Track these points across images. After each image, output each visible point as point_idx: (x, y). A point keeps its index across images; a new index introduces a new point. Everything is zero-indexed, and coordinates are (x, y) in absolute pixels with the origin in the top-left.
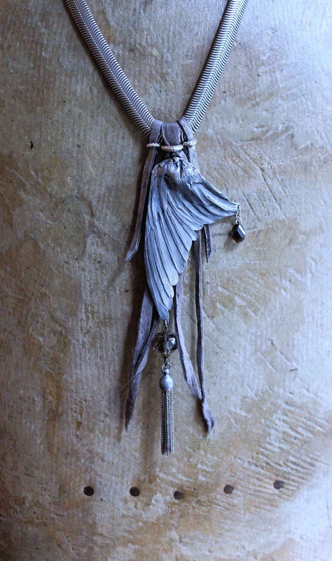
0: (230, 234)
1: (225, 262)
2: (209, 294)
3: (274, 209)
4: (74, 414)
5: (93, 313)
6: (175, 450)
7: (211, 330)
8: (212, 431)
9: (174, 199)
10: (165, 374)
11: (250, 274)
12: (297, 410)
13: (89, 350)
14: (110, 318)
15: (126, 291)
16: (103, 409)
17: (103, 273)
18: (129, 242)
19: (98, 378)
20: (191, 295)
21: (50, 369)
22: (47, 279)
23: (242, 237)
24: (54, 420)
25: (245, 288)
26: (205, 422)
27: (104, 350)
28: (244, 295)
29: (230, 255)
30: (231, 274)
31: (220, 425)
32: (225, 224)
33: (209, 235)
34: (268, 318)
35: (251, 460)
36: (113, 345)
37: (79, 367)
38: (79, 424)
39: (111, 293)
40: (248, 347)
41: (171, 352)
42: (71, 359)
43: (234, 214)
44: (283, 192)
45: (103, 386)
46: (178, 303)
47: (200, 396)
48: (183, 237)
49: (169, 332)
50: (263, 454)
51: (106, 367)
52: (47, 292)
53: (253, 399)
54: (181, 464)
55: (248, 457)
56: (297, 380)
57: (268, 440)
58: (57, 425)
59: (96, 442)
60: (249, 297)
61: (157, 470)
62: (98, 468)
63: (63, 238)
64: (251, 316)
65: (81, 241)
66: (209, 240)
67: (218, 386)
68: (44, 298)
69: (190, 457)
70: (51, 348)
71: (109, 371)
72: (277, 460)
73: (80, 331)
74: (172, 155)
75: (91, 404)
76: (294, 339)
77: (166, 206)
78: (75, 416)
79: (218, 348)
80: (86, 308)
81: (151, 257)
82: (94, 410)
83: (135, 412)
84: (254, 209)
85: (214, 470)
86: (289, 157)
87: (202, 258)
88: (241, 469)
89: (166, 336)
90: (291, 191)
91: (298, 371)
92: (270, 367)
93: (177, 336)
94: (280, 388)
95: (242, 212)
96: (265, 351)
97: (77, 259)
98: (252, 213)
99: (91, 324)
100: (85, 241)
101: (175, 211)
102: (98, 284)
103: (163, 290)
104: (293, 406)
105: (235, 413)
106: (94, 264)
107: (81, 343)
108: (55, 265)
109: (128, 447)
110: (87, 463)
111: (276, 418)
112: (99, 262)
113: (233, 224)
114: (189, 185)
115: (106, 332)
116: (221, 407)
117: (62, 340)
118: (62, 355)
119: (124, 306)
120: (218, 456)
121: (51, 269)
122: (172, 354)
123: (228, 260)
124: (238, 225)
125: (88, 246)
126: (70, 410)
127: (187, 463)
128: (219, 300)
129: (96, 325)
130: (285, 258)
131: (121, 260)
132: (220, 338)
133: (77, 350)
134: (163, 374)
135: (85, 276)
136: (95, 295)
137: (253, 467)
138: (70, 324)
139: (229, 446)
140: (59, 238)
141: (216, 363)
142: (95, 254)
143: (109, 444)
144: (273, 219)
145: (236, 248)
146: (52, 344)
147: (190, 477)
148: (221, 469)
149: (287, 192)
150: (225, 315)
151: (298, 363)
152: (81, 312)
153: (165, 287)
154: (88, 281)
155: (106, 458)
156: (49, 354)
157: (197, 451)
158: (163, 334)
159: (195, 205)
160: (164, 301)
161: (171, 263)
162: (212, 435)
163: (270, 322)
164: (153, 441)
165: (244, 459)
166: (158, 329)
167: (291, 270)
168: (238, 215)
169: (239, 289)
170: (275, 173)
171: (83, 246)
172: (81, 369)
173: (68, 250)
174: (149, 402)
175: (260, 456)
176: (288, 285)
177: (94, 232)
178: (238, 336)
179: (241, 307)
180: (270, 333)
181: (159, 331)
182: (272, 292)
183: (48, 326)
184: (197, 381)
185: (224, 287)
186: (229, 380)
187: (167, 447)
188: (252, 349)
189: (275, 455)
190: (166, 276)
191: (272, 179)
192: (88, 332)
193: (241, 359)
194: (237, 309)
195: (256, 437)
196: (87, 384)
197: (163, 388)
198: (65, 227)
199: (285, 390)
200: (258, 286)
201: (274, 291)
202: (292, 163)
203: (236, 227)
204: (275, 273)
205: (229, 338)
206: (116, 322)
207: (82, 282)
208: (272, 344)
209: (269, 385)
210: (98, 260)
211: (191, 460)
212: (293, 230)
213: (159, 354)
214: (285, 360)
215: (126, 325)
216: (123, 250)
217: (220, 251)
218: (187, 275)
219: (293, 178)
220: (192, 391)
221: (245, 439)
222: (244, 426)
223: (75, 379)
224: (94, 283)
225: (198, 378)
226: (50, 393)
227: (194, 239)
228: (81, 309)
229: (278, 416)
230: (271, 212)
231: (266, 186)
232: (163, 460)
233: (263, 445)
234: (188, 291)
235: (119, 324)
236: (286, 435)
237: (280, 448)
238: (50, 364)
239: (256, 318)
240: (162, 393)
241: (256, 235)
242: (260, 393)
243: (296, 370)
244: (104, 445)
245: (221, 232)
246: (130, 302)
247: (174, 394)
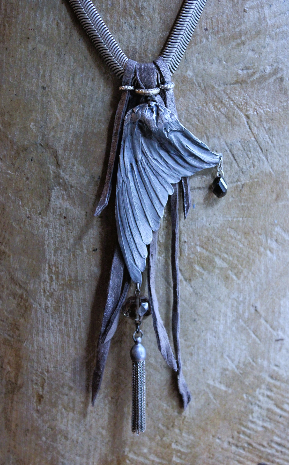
0: (210, 188)
1: (205, 219)
2: (187, 255)
3: (259, 160)
4: (35, 387)
5: (57, 274)
6: (147, 428)
7: (187, 293)
8: (188, 406)
9: (149, 148)
10: (136, 343)
11: (232, 233)
12: (283, 385)
13: (52, 316)
14: (76, 280)
15: (94, 250)
16: (68, 381)
17: (70, 230)
18: (98, 196)
19: (63, 347)
20: (167, 256)
21: (9, 335)
22: (7, 236)
23: (224, 191)
24: (13, 392)
25: (226, 248)
26: (180, 398)
27: (69, 315)
28: (226, 256)
29: (210, 211)
30: (211, 232)
31: (197, 400)
32: (205, 177)
33: (187, 189)
34: (251, 282)
35: (231, 440)
36: (79, 310)
37: (41, 334)
38: (40, 398)
39: (78, 252)
40: (229, 314)
41: (144, 319)
42: (32, 325)
43: (215, 165)
44: (270, 142)
45: (68, 355)
46: (151, 264)
47: (176, 368)
48: (159, 191)
49: (141, 296)
50: (244, 433)
51: (72, 334)
52: (7, 251)
53: (233, 372)
54: (153, 444)
55: (228, 437)
56: (284, 351)
57: (250, 417)
58: (15, 398)
59: (59, 418)
60: (231, 259)
61: (127, 449)
62: (61, 448)
63: (26, 190)
64: (233, 280)
65: (44, 194)
66: (187, 195)
67: (196, 357)
68: (3, 257)
69: (164, 436)
70: (11, 312)
71: (75, 339)
72: (260, 440)
73: (42, 293)
74: (147, 99)
75: (54, 376)
76: (280, 305)
77: (140, 156)
78: (36, 389)
79: (196, 315)
80: (49, 268)
81: (122, 213)
82: (57, 383)
83: (103, 385)
84: (238, 161)
85: (189, 451)
86: (277, 103)
87: (180, 214)
88: (220, 450)
89: (138, 301)
90: (279, 140)
91: (284, 342)
92: (253, 336)
93: (150, 301)
94: (264, 360)
95: (224, 163)
96: (248, 319)
97: (40, 214)
98: (235, 165)
99: (55, 286)
100: (50, 193)
101: (150, 161)
102: (63, 241)
103: (135, 249)
104: (279, 380)
105: (214, 387)
106: (59, 219)
107: (43, 307)
108: (15, 220)
109: (94, 425)
110: (48, 442)
111: (260, 394)
112: (65, 218)
113: (214, 177)
114: (165, 133)
115: (72, 295)
116: (198, 380)
117: (22, 304)
118: (22, 320)
119: (92, 267)
120: (194, 435)
121: (12, 225)
122: (145, 321)
123: (208, 217)
124: (219, 178)
125: (52, 199)
126: (30, 382)
127: (160, 443)
128: (198, 261)
129: (61, 287)
130: (271, 215)
131: (90, 215)
132: (198, 303)
133: (39, 315)
134: (134, 343)
135: (49, 232)
136: (59, 254)
137: (233, 448)
138: (32, 286)
139: (207, 424)
140: (20, 191)
141: (193, 331)
142: (60, 208)
143: (73, 420)
144: (258, 172)
145: (217, 204)
146: (12, 309)
147: (162, 458)
148: (197, 449)
149: (275, 142)
150: (204, 277)
151: (284, 332)
152: (44, 273)
153: (138, 246)
154: (52, 238)
155: (69, 436)
156: (7, 319)
157: (171, 429)
158: (135, 298)
159: (173, 155)
160: (136, 262)
161: (145, 220)
162: (187, 411)
163: (254, 286)
164: (122, 418)
165: (223, 439)
166: (130, 293)
167: (277, 229)
168: (220, 167)
169: (220, 250)
170: (261, 121)
171: (47, 200)
172: (43, 336)
173: (30, 204)
174: (118, 374)
175: (242, 436)
176: (274, 245)
177: (59, 184)
178: (218, 301)
179: (221, 269)
180: (253, 298)
181: (131, 295)
182: (256, 253)
183: (8, 288)
184: (172, 351)
185: (203, 247)
186: (208, 350)
187: (138, 424)
188: (233, 316)
189: (258, 435)
190: (139, 234)
191: (258, 128)
192: (52, 295)
193: (221, 327)
194: (217, 271)
195: (236, 414)
196: (50, 353)
197: (135, 359)
198: (27, 178)
199: (269, 362)
200: (241, 246)
201: (258, 252)
202: (280, 110)
203: (217, 180)
204: (260, 232)
205: (209, 303)
206: (82, 284)
207: (46, 239)
208: (256, 310)
209: (252, 357)
210: (64, 215)
211: (164, 439)
212: (281, 185)
213: (130, 321)
214: (270, 329)
215: (94, 288)
216: (91, 204)
217: (199, 206)
218: (163, 232)
219: (282, 126)
220: (166, 362)
221: (225, 416)
222: (224, 402)
223: (36, 348)
224: (58, 241)
225: (173, 347)
226: (9, 363)
227: (171, 193)
228: (45, 269)
229: (262, 391)
230: (256, 164)
231: (252, 135)
232: (133, 439)
233: (245, 423)
234: (164, 251)
235: (86, 287)
236: (270, 413)
237: (263, 427)
238: (8, 331)
239: (238, 282)
240: (133, 364)
241: (239, 190)
242: (241, 365)
243: (282, 340)
244: (68, 421)
245: (200, 186)
246: (98, 262)
247: (147, 365)
